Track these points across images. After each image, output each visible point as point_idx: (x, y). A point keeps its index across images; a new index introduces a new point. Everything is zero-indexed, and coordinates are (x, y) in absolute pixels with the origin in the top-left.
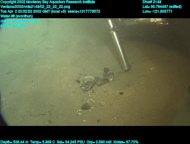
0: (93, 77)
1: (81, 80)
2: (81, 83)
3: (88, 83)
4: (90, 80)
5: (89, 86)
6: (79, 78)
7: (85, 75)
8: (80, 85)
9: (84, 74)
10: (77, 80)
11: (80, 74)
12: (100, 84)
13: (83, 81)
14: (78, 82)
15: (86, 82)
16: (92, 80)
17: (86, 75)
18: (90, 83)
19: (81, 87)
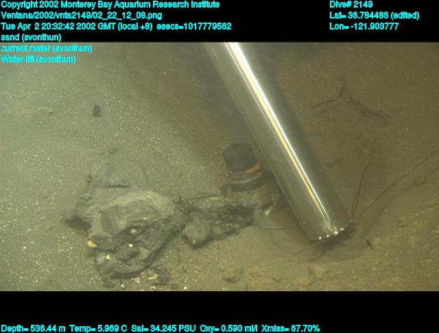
0: (163, 194)
1: (93, 213)
2: (97, 229)
3: (133, 231)
4: (147, 213)
5: (142, 249)
6: (84, 202)
7: (115, 186)
8: (90, 244)
9: (112, 182)
10: (69, 216)
11: (89, 182)
12: (202, 236)
13: (107, 222)
14: (79, 224)
15: (122, 224)
16: (155, 211)
17: (124, 186)
18: (145, 229)
19: (93, 253)
